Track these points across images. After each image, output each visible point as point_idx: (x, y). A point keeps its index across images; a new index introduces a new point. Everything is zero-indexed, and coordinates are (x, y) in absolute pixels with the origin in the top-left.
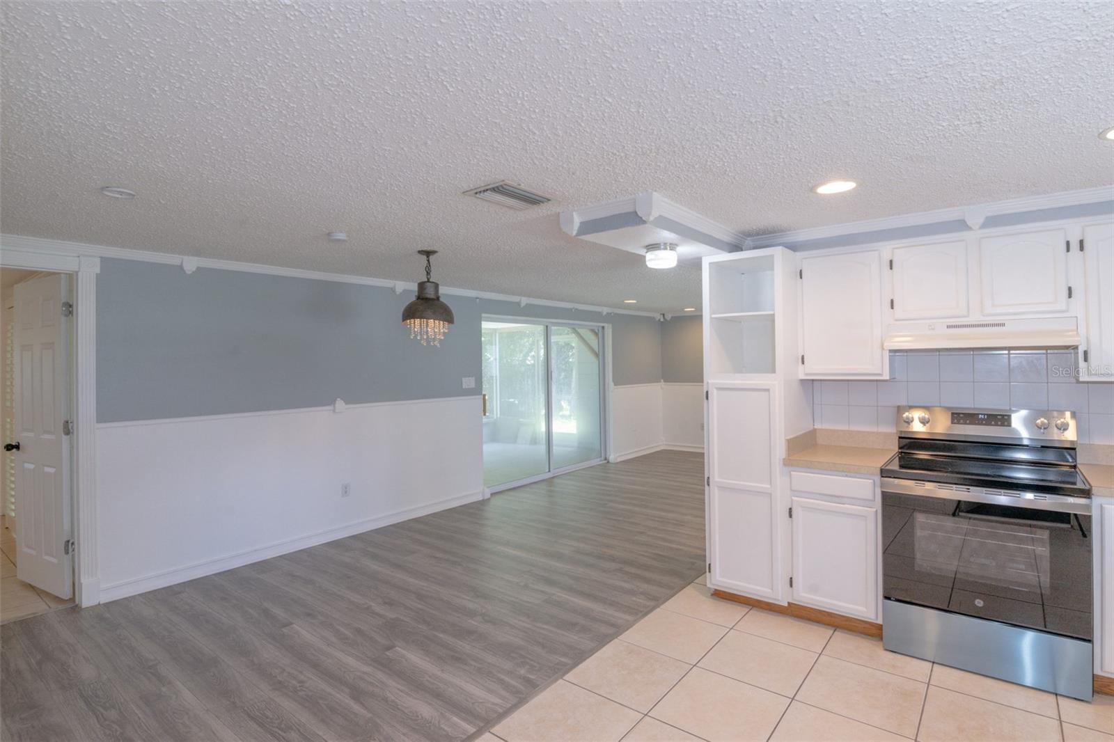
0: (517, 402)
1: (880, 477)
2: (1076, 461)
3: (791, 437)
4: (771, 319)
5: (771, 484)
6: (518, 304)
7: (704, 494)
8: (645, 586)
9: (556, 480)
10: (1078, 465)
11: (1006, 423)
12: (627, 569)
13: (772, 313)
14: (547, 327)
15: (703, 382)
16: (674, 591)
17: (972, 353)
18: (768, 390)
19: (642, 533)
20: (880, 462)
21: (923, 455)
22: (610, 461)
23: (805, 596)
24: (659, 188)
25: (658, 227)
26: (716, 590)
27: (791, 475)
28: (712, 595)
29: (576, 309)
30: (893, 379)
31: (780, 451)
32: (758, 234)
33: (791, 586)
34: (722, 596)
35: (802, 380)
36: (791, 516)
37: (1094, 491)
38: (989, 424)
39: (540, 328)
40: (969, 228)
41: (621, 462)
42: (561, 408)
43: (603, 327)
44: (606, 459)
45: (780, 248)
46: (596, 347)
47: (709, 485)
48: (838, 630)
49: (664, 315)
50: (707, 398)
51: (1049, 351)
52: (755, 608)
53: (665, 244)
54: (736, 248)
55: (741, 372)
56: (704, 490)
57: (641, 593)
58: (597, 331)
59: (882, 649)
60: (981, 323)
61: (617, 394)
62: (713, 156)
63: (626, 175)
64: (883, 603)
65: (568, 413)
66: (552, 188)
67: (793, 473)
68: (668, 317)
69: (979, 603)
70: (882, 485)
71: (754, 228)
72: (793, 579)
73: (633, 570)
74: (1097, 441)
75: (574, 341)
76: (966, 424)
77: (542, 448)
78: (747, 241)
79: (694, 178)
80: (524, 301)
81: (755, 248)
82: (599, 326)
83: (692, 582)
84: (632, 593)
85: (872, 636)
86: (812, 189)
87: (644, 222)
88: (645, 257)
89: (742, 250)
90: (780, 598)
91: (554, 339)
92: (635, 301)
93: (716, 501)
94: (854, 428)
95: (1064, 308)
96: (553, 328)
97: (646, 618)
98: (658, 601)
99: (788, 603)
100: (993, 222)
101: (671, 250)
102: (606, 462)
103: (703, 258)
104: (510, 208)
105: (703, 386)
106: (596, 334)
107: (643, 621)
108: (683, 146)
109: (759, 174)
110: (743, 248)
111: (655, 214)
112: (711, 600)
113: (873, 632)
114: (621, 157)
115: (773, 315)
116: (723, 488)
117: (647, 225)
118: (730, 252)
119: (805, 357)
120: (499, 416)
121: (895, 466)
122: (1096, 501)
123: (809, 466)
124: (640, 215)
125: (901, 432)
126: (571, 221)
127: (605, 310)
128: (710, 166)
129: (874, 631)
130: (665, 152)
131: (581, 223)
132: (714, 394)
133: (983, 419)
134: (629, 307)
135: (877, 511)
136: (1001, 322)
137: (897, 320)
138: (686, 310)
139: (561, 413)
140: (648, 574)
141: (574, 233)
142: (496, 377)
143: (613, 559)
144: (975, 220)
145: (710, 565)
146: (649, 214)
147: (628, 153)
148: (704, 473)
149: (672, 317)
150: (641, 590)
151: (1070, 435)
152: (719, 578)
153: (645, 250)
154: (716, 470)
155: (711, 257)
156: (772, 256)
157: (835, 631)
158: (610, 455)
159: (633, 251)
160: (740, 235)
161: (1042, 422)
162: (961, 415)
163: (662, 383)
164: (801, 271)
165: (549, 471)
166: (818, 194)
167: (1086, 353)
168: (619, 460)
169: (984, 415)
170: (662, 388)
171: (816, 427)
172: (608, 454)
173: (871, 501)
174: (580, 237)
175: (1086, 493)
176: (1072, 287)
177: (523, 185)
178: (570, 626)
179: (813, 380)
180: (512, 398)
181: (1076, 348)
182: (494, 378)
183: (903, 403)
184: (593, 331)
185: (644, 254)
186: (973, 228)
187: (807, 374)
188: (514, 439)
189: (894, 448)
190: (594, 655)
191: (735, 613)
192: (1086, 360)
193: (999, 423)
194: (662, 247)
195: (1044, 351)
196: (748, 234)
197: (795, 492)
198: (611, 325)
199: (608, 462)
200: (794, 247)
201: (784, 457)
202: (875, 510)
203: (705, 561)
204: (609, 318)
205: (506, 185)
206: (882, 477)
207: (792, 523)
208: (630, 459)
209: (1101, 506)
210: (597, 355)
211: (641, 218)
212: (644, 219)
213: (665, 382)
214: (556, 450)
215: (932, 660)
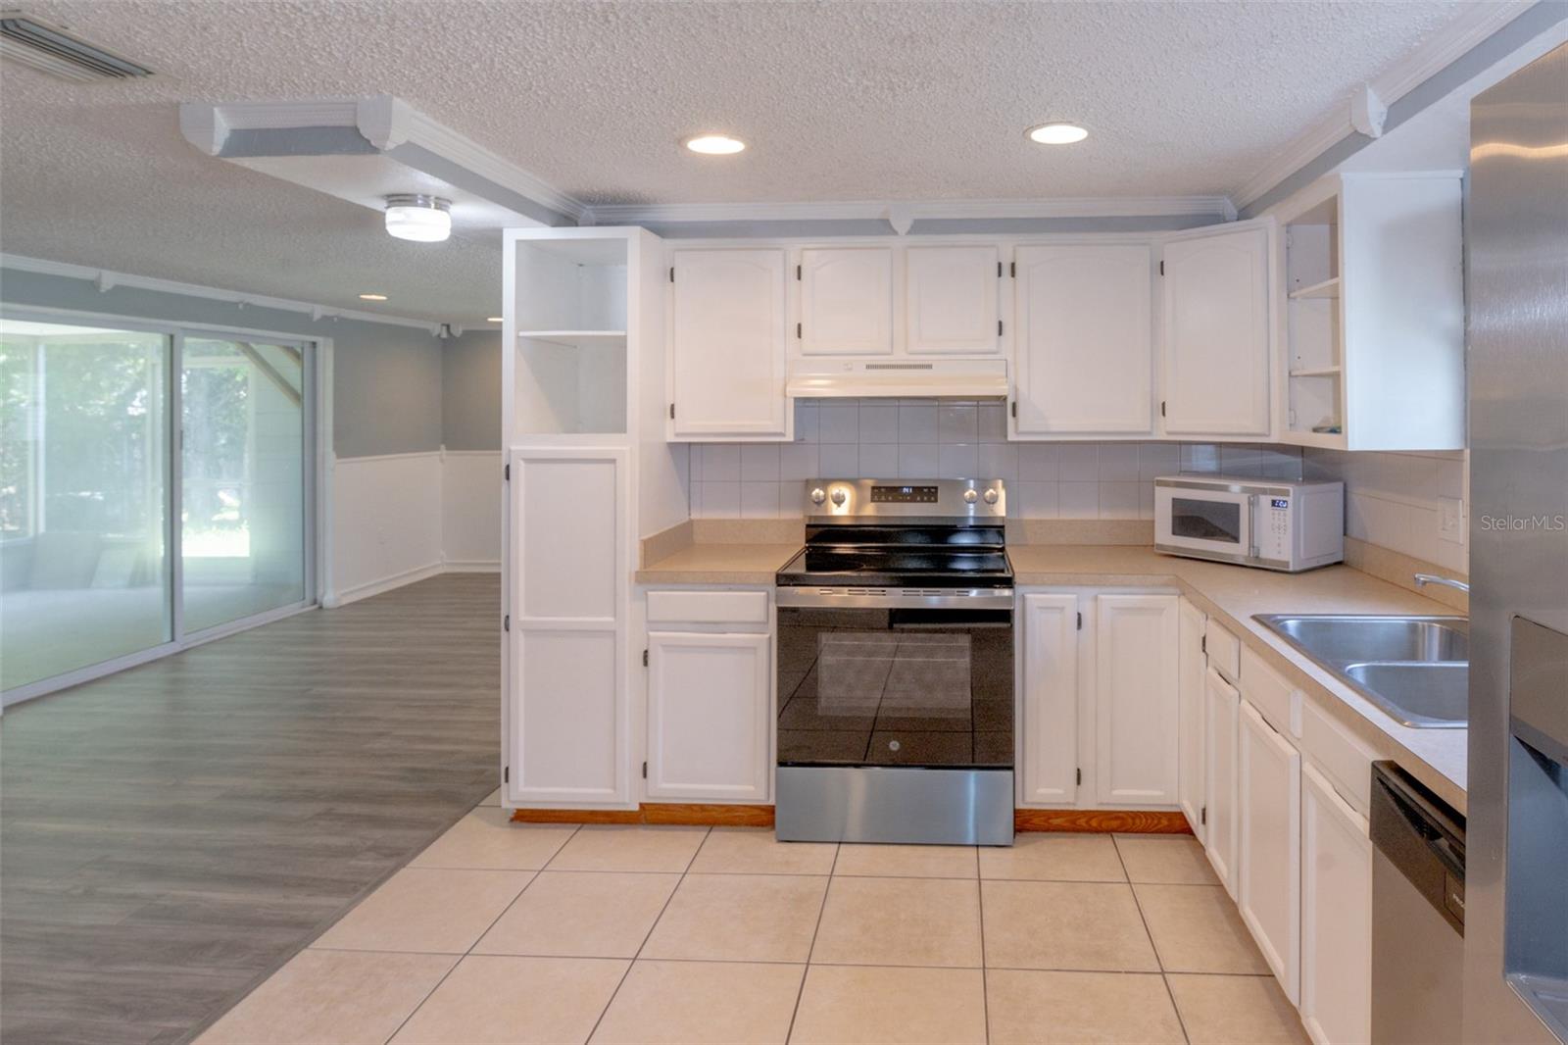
0: (99, 496)
1: (775, 585)
2: (1004, 543)
3: (651, 535)
4: (621, 344)
5: (615, 616)
6: (94, 285)
7: (498, 645)
8: (379, 834)
9: (191, 658)
10: (1007, 549)
11: (933, 499)
12: (343, 808)
13: (622, 333)
14: (172, 337)
15: (499, 447)
16: (437, 829)
17: (897, 404)
18: (613, 461)
19: (381, 735)
20: (776, 564)
21: (844, 548)
22: (324, 606)
23: (668, 788)
24: (405, 92)
25: (406, 163)
26: (518, 810)
27: (646, 594)
28: (512, 820)
29: (248, 304)
30: (799, 441)
31: (631, 558)
32: (604, 202)
33: (645, 775)
34: (527, 817)
35: (672, 446)
36: (646, 663)
37: (1017, 579)
38: (913, 500)
39: (157, 340)
40: (895, 233)
41: (350, 604)
42: (217, 505)
43: (314, 344)
44: (315, 602)
45: (638, 228)
46: (297, 384)
47: (507, 629)
48: (714, 828)
49: (448, 326)
50: (508, 478)
51: (981, 403)
52: (585, 826)
53: (426, 197)
54: (566, 220)
55: (576, 431)
56: (499, 638)
57: (369, 849)
58: (299, 350)
59: (774, 840)
60: (905, 363)
61: (343, 476)
62: (504, 54)
63: (330, 53)
64: (777, 771)
65: (234, 515)
66: (154, 49)
67: (649, 593)
68: (457, 331)
69: (894, 746)
70: (778, 599)
71: (596, 190)
72: (648, 765)
73: (356, 809)
74: (1029, 516)
75: (244, 367)
76: (887, 501)
77: (157, 593)
78: (585, 212)
79: (473, 86)
80: (109, 279)
81: (598, 224)
82: (303, 342)
83: (476, 805)
84: (350, 852)
85: (762, 826)
86: (681, 142)
87: (375, 150)
88: (384, 214)
89: (577, 225)
90: (627, 801)
91: (189, 363)
92: (384, 298)
93: (519, 656)
94: (748, 515)
95: (994, 348)
96: (189, 340)
97: (376, 894)
98: (401, 856)
99: (641, 805)
100: (921, 227)
101: (436, 208)
102: (316, 606)
103: (505, 231)
104: (42, 72)
105: (500, 454)
106: (298, 356)
107: (368, 899)
108: (442, 24)
109: (589, 101)
110: (580, 222)
111: (396, 138)
112: (509, 830)
113: (761, 819)
114: (315, 19)
115: (625, 338)
116: (531, 632)
117: (380, 156)
118: (553, 226)
119: (676, 407)
120: (42, 529)
121: (800, 569)
122: (1019, 589)
123: (676, 582)
124: (366, 137)
125: (810, 517)
126: (209, 123)
127: (319, 311)
128: (500, 70)
129: (765, 817)
130: (407, 27)
131: (234, 132)
132: (520, 471)
133: (909, 494)
134: (372, 307)
135: (770, 638)
136: (927, 363)
137: (805, 355)
138: (490, 319)
139: (216, 518)
140: (388, 811)
141: (217, 149)
142: (36, 443)
143: (311, 796)
144: (902, 224)
145: (507, 769)
146: (386, 137)
147: (327, 12)
148: (500, 609)
149: (463, 331)
150: (369, 843)
151: (1000, 510)
152: (525, 789)
153: (384, 204)
154: (521, 603)
155: (519, 232)
156: (625, 241)
157: (710, 831)
158: (323, 596)
159: (358, 202)
160: (572, 199)
161: (971, 494)
162: (883, 490)
163: (443, 451)
164: (672, 270)
165: (173, 640)
166: (688, 149)
167: (1014, 405)
168: (345, 601)
169: (909, 487)
170: (442, 461)
171: (693, 517)
172: (320, 591)
173: (764, 623)
174: (230, 160)
175: (1008, 583)
176: (1003, 321)
177: (73, 28)
178: (197, 950)
179: (690, 444)
180: (86, 490)
181: (1005, 399)
182: (31, 448)
183: (813, 475)
184: (290, 350)
185: (384, 210)
186: (899, 232)
187: (677, 435)
188: (87, 578)
189: (800, 542)
190: (251, 995)
191: (549, 839)
192: (1014, 415)
193: (925, 498)
194: (420, 202)
195: (975, 403)
196: (589, 200)
197: (653, 625)
198: (331, 341)
199: (321, 608)
200: (661, 230)
201: (637, 568)
202: (767, 636)
203: (499, 764)
204: (329, 326)
205: (23, 20)
206: (779, 585)
207: (648, 674)
208: (369, 598)
209: (1023, 596)
210: (297, 397)
211: (368, 141)
212: (373, 143)
213: (448, 449)
214: (189, 592)
215: (838, 840)
